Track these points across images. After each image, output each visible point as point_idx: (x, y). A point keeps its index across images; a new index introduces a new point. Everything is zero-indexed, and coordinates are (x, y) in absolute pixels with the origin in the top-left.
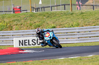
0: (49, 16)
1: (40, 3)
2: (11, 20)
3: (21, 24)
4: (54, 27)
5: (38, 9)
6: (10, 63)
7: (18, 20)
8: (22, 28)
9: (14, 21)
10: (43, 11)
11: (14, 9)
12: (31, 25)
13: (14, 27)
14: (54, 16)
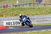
0: (22, 10)
1: (17, 3)
2: (2, 12)
3: (8, 14)
5: (16, 6)
7: (6, 12)
8: (8, 16)
9: (4, 12)
10: (19, 7)
11: (4, 6)
12: (12, 14)
13: (4, 15)
14: (24, 10)
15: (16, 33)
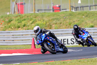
0: (88, 15)
2: (50, 19)
3: (61, 23)
4: (93, 27)
5: (77, 8)
6: (49, 62)
7: (57, 19)
8: (62, 27)
9: (54, 19)
10: (82, 11)
11: (53, 8)
12: (70, 24)
13: (53, 26)
14: (92, 16)
15: (75, 60)
